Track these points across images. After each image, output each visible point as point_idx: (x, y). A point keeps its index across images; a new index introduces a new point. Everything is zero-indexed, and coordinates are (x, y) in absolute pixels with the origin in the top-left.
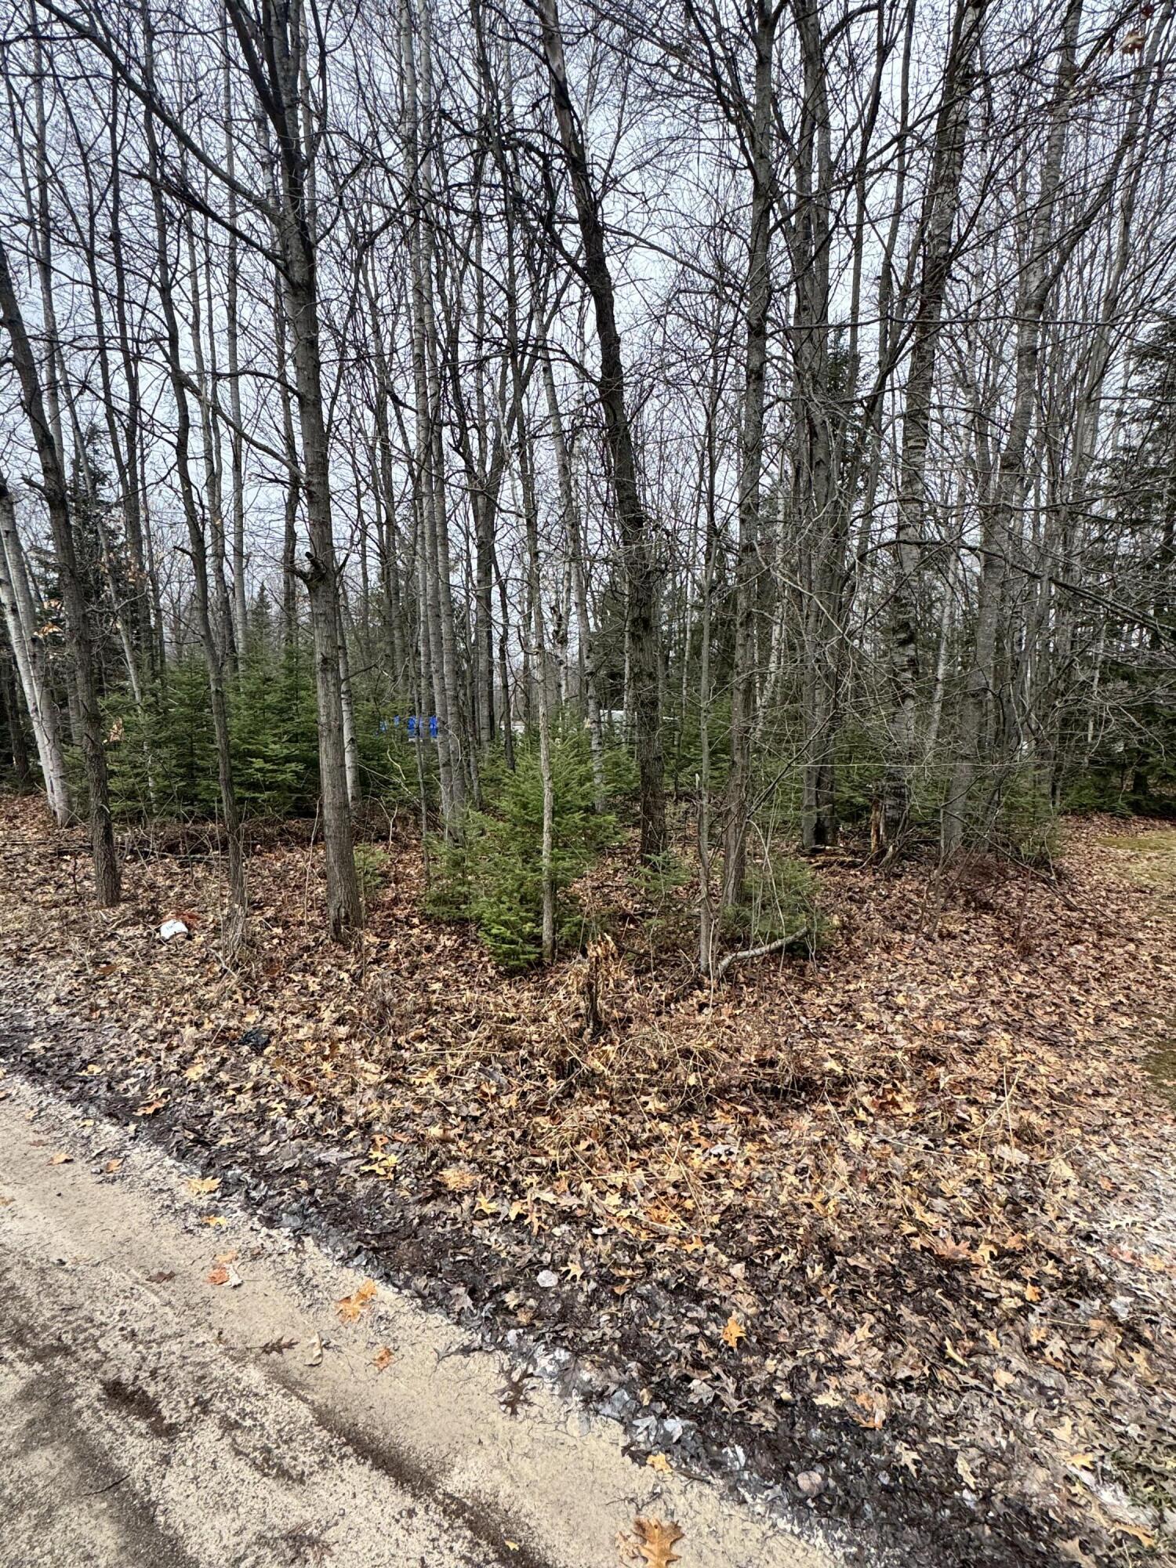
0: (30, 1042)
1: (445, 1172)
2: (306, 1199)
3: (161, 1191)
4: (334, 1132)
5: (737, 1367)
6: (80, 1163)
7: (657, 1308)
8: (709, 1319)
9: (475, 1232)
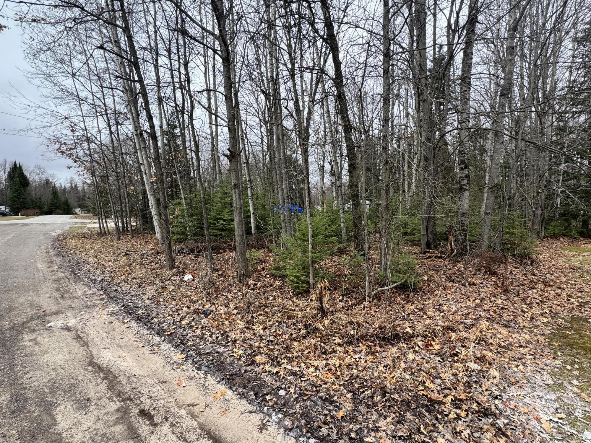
0: (138, 311)
1: (256, 357)
2: (210, 363)
3: (168, 357)
4: (224, 343)
5: (340, 426)
6: (146, 347)
7: (317, 405)
8: (334, 410)
9: (262, 376)
